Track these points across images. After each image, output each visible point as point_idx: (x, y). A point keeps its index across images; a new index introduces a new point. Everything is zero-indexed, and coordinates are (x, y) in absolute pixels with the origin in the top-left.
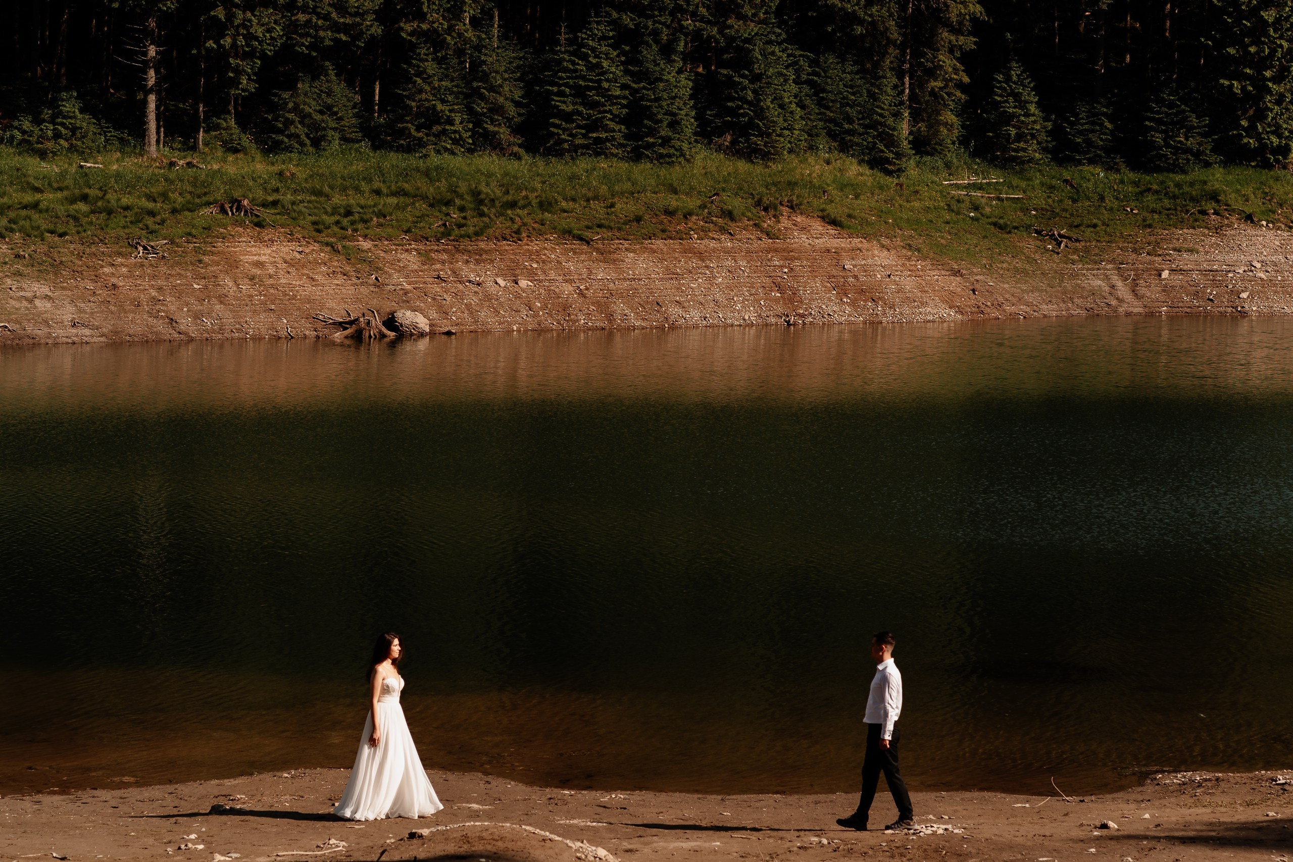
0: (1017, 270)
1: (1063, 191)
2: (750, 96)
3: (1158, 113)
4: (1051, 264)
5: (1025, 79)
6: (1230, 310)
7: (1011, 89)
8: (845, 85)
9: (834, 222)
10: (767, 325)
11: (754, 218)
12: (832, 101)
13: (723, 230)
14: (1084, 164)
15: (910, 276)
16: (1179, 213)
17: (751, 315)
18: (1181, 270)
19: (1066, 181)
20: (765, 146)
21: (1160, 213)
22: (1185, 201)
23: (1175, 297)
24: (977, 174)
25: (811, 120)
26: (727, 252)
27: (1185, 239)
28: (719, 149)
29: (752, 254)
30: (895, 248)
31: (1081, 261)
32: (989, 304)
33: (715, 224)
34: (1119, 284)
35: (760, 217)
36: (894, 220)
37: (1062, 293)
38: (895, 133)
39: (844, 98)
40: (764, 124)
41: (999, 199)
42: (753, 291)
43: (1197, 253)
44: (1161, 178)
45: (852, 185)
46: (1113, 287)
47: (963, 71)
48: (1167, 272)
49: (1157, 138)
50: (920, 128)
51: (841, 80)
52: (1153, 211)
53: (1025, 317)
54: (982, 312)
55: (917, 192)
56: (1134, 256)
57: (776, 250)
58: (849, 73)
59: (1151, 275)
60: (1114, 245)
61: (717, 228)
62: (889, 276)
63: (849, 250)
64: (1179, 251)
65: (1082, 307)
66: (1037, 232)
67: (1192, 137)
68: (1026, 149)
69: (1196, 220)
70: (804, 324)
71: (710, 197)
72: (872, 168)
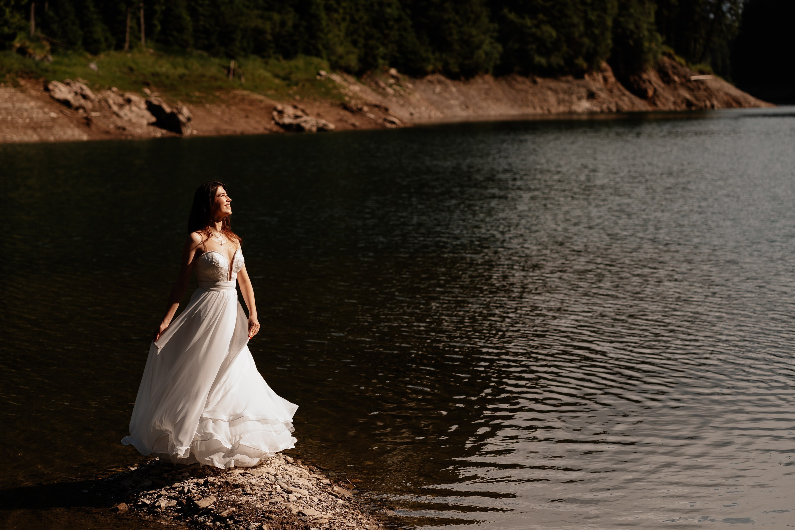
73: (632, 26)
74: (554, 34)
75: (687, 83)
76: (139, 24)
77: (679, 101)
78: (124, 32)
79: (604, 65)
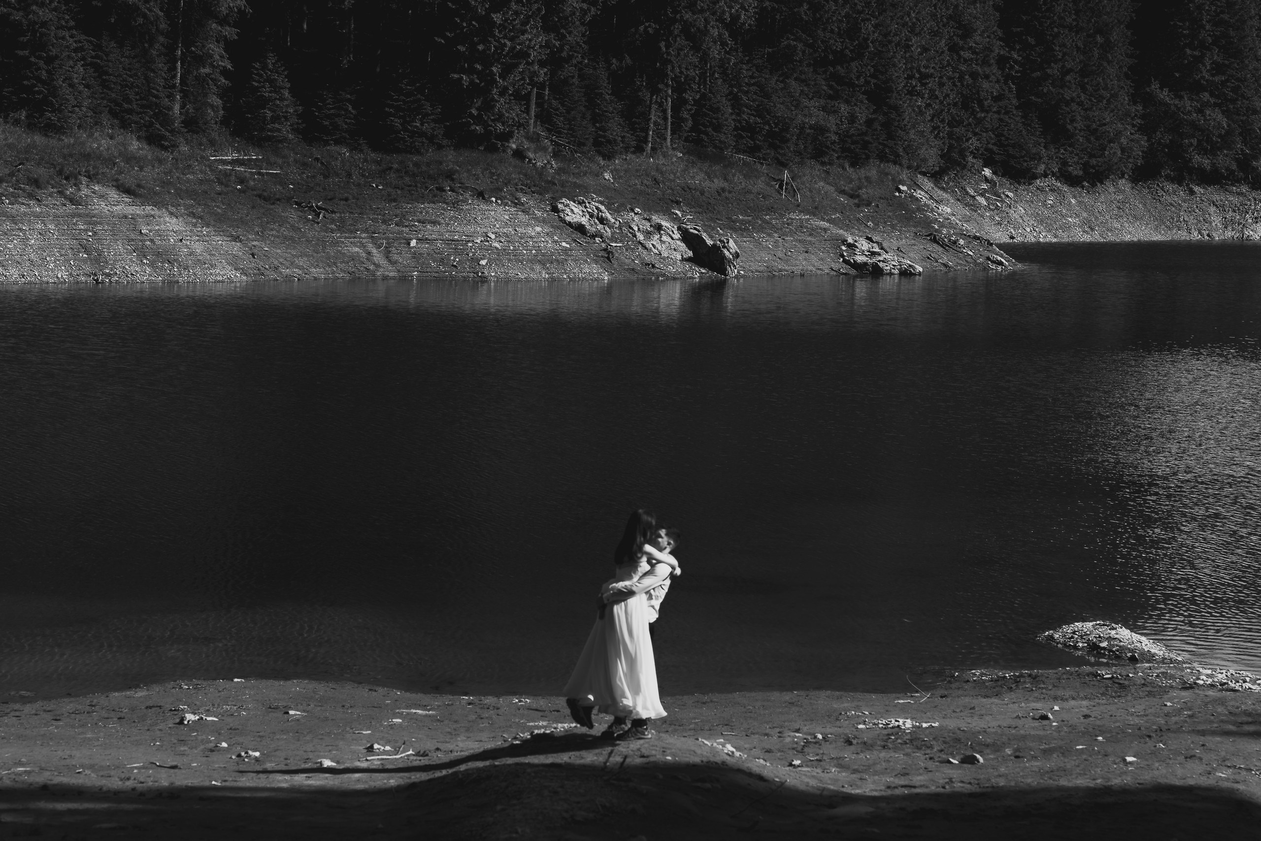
0: (285, 238)
1: (315, 168)
2: (44, 75)
3: (397, 100)
4: (313, 232)
5: (279, 67)
6: (472, 275)
7: (267, 76)
8: (124, 69)
9: (128, 191)
10: (78, 283)
11: (58, 186)
12: (114, 83)
13: (31, 196)
14: (330, 145)
15: (198, 241)
16: (419, 190)
17: (63, 274)
18: (426, 239)
19: (317, 159)
20: (58, 121)
21: (402, 189)
22: (424, 178)
23: (423, 263)
24: (239, 152)
25: (95, 98)
26: (37, 216)
27: (427, 212)
28: (17, 122)
29: (59, 219)
30: (182, 216)
31: (339, 230)
32: (267, 267)
33: (24, 190)
34: (374, 251)
35: (62, 185)
36: (176, 190)
37: (326, 258)
38: (171, 113)
39: (124, 80)
40: (57, 101)
41: (259, 174)
42: (63, 252)
43: (439, 225)
44: (400, 158)
45: (135, 158)
46: (369, 253)
47: (228, 59)
48: (415, 241)
49: (396, 122)
50: (188, 109)
51: (121, 63)
52: (396, 187)
53: (299, 279)
54: (263, 274)
55: (190, 166)
56: (384, 227)
57: (79, 215)
58: (126, 57)
59: (401, 243)
60: (365, 217)
61: (25, 195)
62: (181, 240)
63: (143, 217)
64: (423, 223)
65: (345, 271)
66: (296, 203)
67: (427, 122)
68: (280, 129)
69: (435, 196)
70: (110, 282)
71: (17, 166)
72: (149, 144)
76: (665, 119)
78: (646, 131)
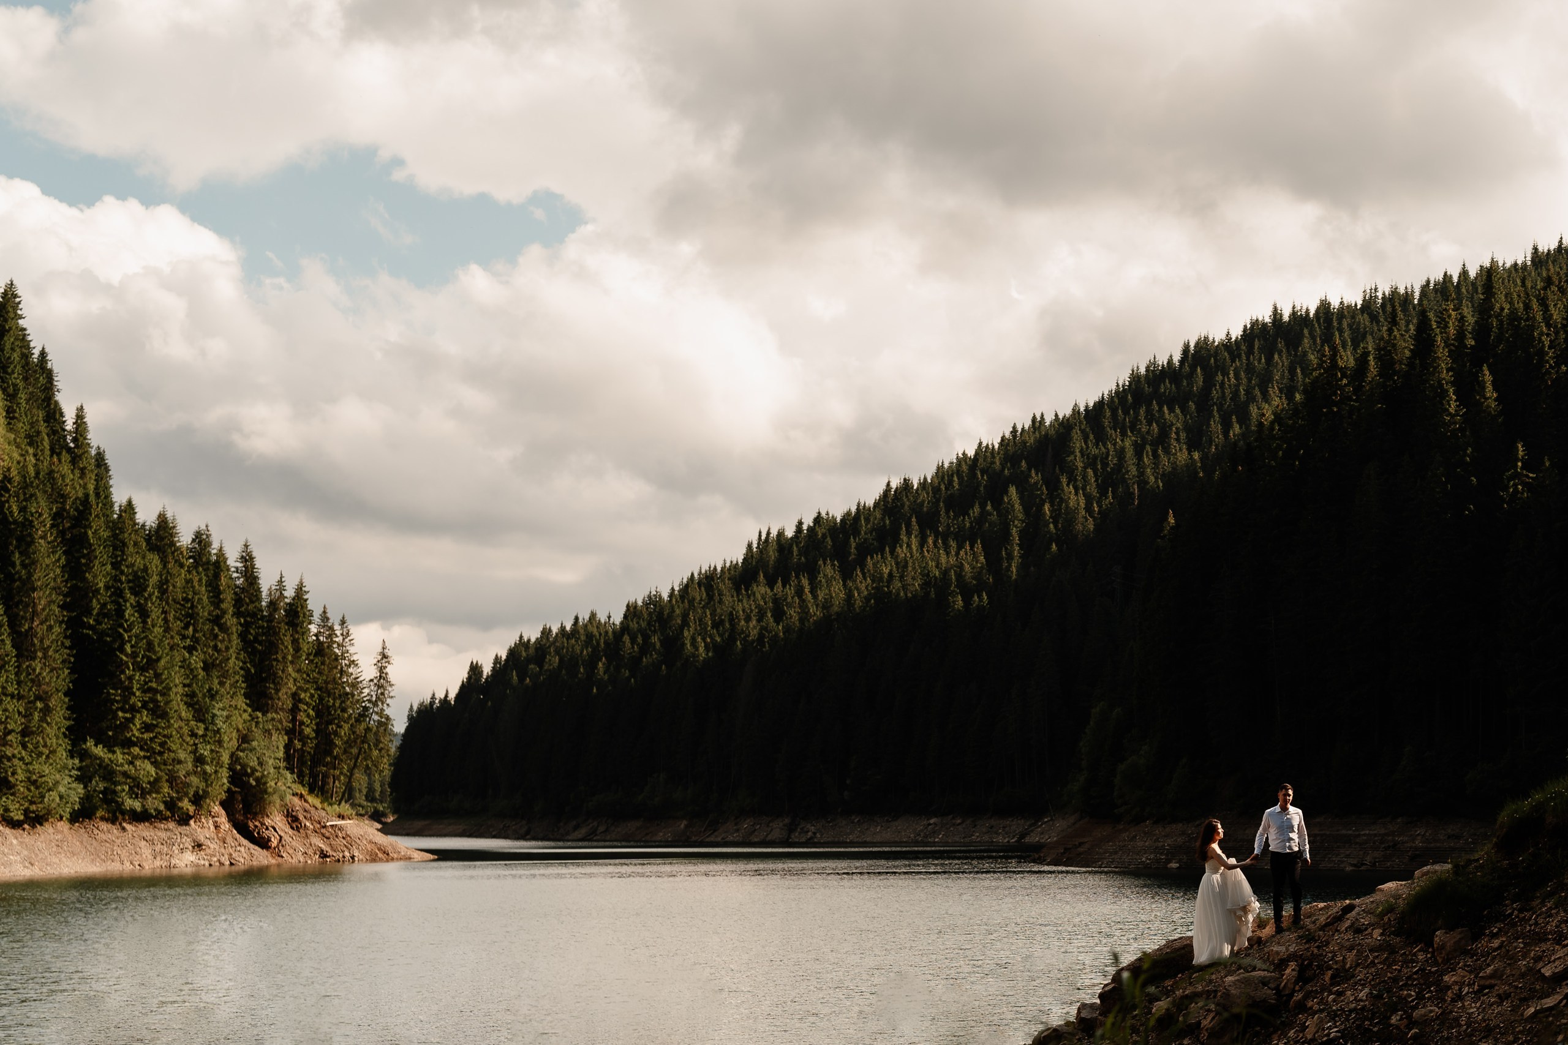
73: (253, 763)
74: (153, 771)
75: (321, 829)
77: (310, 852)
79: (217, 809)
